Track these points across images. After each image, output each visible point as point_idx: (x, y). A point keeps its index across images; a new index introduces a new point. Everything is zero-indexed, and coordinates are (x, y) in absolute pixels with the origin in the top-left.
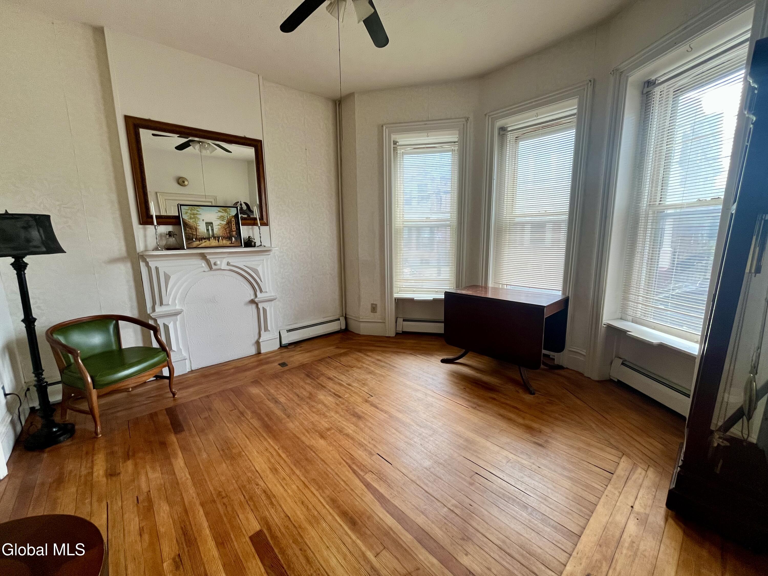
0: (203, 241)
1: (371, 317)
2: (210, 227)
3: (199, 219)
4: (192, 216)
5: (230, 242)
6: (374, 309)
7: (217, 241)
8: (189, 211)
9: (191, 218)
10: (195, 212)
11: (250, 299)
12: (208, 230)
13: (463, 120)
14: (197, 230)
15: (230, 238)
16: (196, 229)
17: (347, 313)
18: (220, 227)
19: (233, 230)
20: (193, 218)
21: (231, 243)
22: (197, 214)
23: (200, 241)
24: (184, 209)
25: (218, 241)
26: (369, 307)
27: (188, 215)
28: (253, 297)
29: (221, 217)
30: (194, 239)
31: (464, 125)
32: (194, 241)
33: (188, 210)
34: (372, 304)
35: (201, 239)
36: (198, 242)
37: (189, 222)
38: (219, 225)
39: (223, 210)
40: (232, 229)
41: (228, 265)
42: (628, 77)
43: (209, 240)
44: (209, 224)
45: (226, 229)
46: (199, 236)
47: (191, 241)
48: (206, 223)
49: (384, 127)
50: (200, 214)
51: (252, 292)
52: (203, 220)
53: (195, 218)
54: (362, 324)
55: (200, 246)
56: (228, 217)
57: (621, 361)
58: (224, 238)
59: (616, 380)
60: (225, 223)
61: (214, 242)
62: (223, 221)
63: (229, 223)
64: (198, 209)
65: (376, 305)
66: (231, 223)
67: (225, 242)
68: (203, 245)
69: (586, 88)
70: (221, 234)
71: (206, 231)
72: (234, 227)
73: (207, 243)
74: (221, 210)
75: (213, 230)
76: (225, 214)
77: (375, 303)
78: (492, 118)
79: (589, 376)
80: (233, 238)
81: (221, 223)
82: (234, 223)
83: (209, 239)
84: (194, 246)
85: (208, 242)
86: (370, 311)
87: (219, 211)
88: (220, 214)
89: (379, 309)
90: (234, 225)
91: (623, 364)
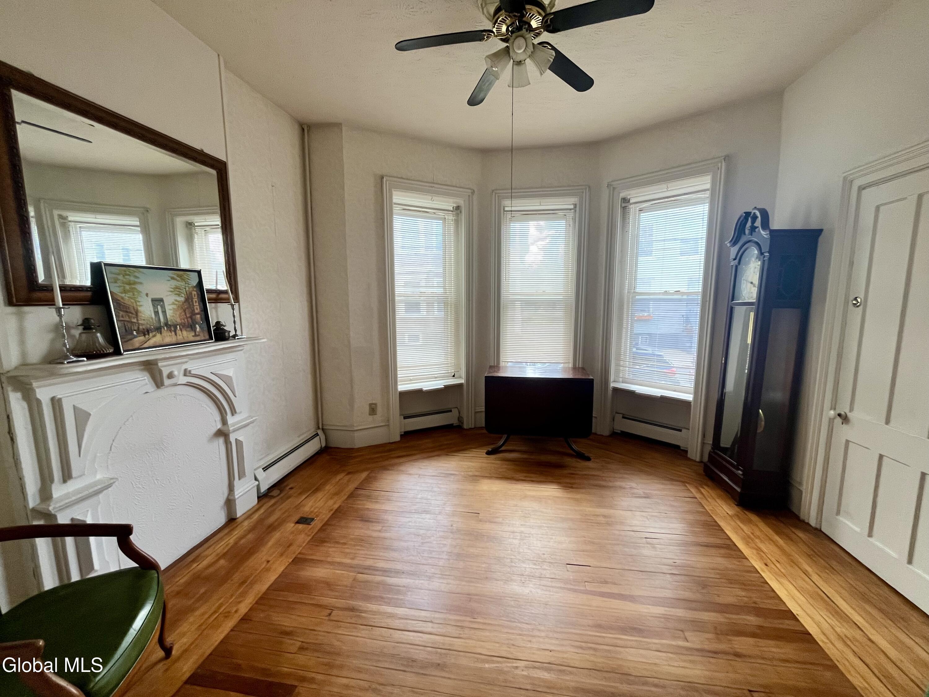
0: (151, 335)
1: (369, 421)
2: (159, 307)
3: (139, 292)
4: (127, 287)
5: (193, 334)
6: (373, 410)
7: (173, 333)
8: (121, 277)
9: (125, 292)
10: (132, 278)
11: (214, 430)
12: (157, 313)
13: (470, 191)
14: (139, 314)
15: (192, 327)
16: (137, 312)
17: (324, 423)
18: (175, 307)
19: (196, 311)
20: (129, 291)
21: (196, 335)
22: (135, 283)
23: (144, 335)
24: (112, 273)
25: (176, 334)
26: (367, 409)
27: (119, 284)
28: (219, 426)
29: (177, 288)
30: (135, 333)
31: (469, 196)
32: (135, 337)
33: (119, 274)
34: (371, 405)
35: (146, 332)
36: (142, 338)
37: (122, 298)
38: (173, 304)
39: (178, 276)
40: (194, 310)
41: (185, 375)
42: (620, 193)
43: (161, 333)
44: (157, 302)
45: (185, 311)
46: (142, 324)
47: (130, 337)
48: (153, 300)
49: (385, 179)
50: (141, 283)
51: (218, 418)
52: (147, 295)
53: (133, 290)
54: (356, 434)
55: (146, 345)
56: (187, 289)
57: (621, 415)
58: (184, 326)
59: (619, 432)
60: (183, 299)
61: (168, 337)
62: (179, 295)
63: (188, 299)
64: (136, 274)
65: (376, 404)
66: (192, 299)
67: (187, 335)
68: (151, 342)
69: (584, 192)
70: (179, 321)
71: (153, 316)
72: (197, 308)
73: (157, 339)
74: (175, 277)
75: (164, 312)
76: (181, 284)
77: (374, 402)
78: (498, 196)
79: (602, 434)
80: (197, 326)
81: (176, 301)
82: (195, 299)
83: (159, 329)
84: (137, 345)
85: (158, 335)
86: (368, 414)
87: (173, 278)
88: (174, 283)
89: (379, 410)
90: (197, 304)
91: (623, 417)
